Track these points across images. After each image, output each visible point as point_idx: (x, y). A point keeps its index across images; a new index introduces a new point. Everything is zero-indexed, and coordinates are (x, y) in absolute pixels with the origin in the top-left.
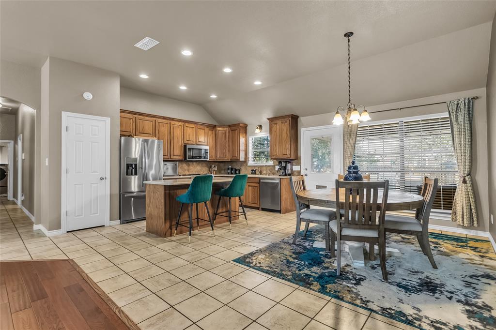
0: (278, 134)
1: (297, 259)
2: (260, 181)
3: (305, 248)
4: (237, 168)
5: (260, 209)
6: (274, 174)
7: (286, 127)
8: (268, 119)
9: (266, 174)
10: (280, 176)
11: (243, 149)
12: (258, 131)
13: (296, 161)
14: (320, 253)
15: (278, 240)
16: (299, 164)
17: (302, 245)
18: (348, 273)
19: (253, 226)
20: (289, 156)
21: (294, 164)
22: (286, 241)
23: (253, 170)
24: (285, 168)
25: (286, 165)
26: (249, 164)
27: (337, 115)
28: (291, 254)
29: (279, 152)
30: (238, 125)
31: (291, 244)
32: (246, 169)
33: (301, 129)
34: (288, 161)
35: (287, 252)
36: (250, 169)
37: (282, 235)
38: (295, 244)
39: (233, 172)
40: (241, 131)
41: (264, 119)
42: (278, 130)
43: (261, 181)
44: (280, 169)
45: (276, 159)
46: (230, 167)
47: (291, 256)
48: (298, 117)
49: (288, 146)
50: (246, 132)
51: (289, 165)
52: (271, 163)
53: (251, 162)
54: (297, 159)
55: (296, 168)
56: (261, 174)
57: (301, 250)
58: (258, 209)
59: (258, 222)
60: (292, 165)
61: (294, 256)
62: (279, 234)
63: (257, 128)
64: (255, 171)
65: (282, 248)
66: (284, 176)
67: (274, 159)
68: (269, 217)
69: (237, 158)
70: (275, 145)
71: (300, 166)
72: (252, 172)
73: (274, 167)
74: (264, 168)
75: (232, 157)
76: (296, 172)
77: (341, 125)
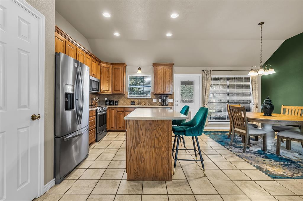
0: (162, 76)
8: (152, 64)
12: (139, 71)
21: (169, 97)
26: (128, 97)
30: (123, 64)
33: (175, 75)
39: (112, 103)
45: (160, 94)
46: (106, 99)
49: (170, 85)
50: (125, 72)
56: (140, 105)
69: (120, 92)
70: (160, 84)
71: (173, 99)
72: (132, 103)
73: (152, 99)
74: (143, 100)
75: (115, 91)
76: (170, 103)
77: (201, 75)
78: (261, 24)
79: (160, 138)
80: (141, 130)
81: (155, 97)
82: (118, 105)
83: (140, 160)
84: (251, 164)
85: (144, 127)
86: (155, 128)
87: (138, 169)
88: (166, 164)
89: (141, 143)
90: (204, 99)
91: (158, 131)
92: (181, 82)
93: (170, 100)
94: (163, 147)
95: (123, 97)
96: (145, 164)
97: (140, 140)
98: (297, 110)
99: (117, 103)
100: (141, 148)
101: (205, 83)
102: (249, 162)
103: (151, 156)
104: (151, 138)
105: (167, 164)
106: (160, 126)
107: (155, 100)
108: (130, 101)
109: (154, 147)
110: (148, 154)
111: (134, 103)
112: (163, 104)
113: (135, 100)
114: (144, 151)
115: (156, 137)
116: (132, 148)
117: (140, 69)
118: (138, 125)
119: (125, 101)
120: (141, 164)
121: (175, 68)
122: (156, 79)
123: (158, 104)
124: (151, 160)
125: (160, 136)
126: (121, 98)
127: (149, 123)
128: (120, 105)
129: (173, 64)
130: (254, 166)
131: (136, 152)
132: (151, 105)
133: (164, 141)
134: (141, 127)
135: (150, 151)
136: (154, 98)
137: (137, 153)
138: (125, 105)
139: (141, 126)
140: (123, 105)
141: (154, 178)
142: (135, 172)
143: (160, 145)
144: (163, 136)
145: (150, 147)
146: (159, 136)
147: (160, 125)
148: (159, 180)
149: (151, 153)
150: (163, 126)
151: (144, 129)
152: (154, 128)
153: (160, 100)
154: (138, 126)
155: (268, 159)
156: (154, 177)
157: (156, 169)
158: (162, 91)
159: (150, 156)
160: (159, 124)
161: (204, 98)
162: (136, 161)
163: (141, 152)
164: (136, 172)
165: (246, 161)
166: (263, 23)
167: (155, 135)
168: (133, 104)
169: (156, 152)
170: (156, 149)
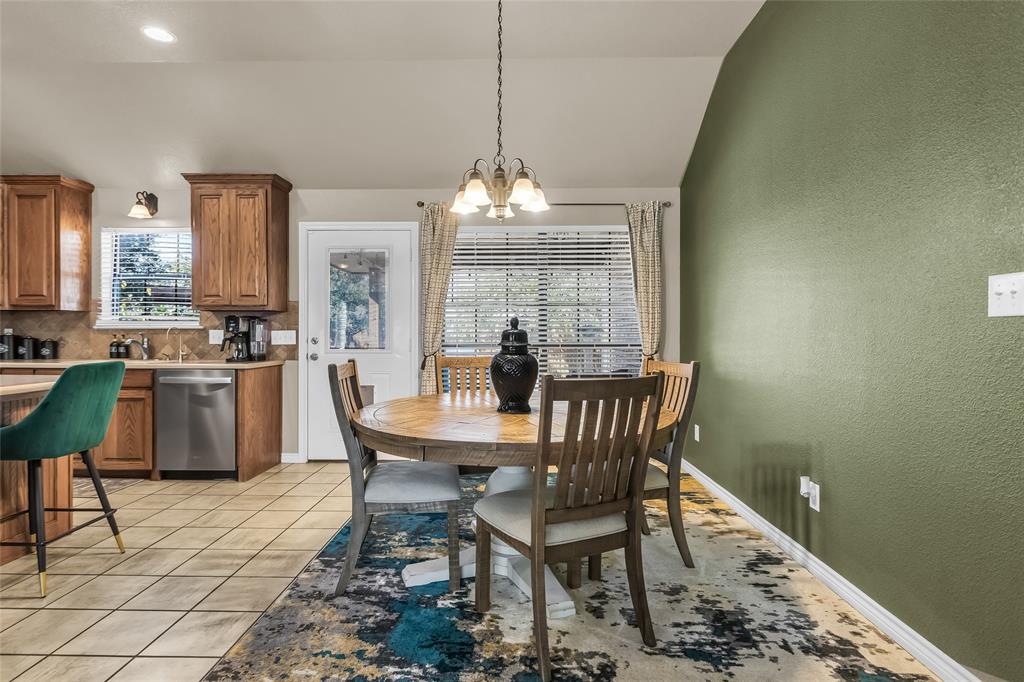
0: (225, 230)
1: (388, 662)
2: (154, 380)
3: (386, 602)
4: (44, 335)
5: (156, 474)
6: (202, 356)
7: (253, 209)
8: (187, 177)
9: (173, 357)
10: (228, 361)
11: (76, 270)
12: (140, 211)
13: (282, 316)
14: (440, 604)
15: (277, 593)
16: (292, 325)
17: (369, 593)
18: (561, 659)
19: (148, 553)
20: (262, 301)
21: (275, 324)
22: (306, 588)
23: (119, 345)
24: (247, 337)
25: (251, 328)
26: (99, 324)
27: (474, 182)
28: (356, 644)
29: (226, 288)
30: (53, 180)
31: (330, 598)
32: (88, 341)
33: (300, 223)
34: (258, 316)
35: (339, 642)
36: (108, 340)
37: (282, 563)
38: (346, 594)
39: (22, 350)
40: (63, 205)
41: (169, 175)
42: (224, 217)
43: (162, 379)
44: (231, 340)
45: (216, 310)
46: (9, 331)
47: (360, 654)
48: (290, 187)
49: (259, 270)
50: (86, 211)
51: (259, 328)
52: (190, 320)
53: (107, 317)
54: (285, 311)
55: (281, 337)
56: (151, 357)
57: (381, 614)
58: (146, 475)
59: (168, 532)
60: (270, 328)
61: (372, 650)
62: (267, 563)
63: (139, 203)
64: (127, 347)
65: (310, 626)
66: (243, 360)
67: (208, 308)
68: (199, 503)
70: (214, 264)
71: (294, 332)
72: (114, 350)
73: (204, 335)
74: (167, 337)
75: (22, 296)
76: (280, 349)
77: (415, 227)
81: (217, 323)
82: (54, 357)
92: (332, 255)
99: (45, 351)
107: (216, 337)
108: (104, 342)
111: (121, 350)
121: (302, 194)
128: (68, 358)
140: (80, 358)
158: (227, 296)
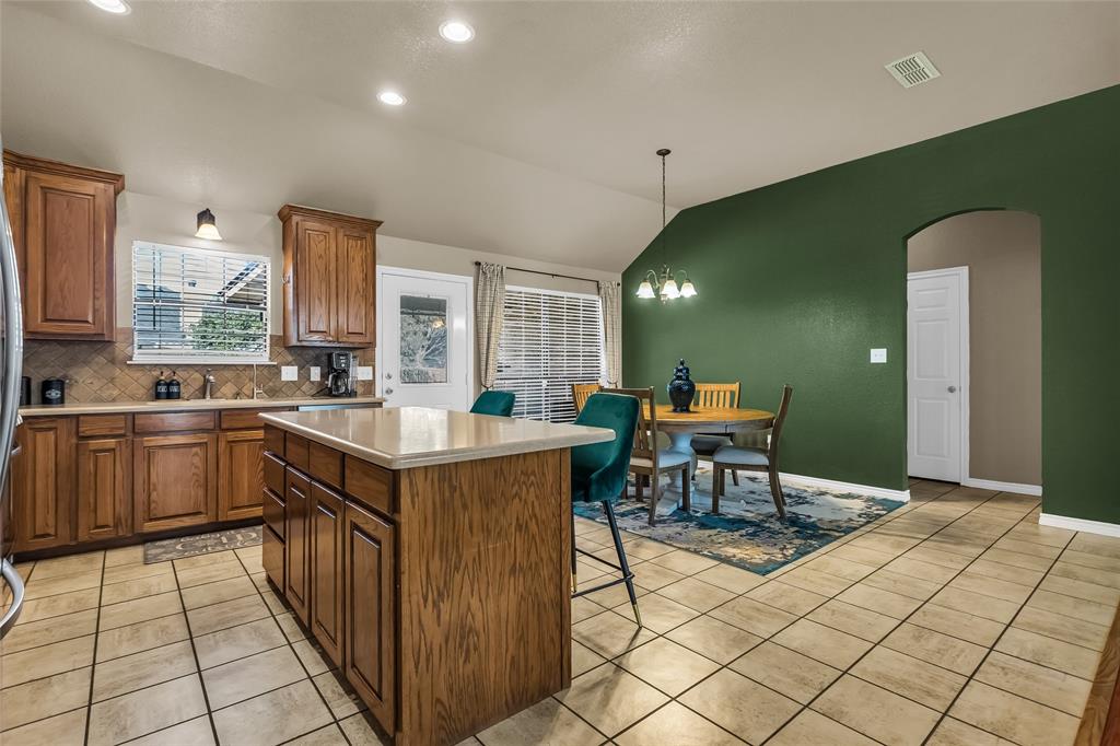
4: (52, 374)
7: (361, 251)
16: (369, 361)
20: (368, 339)
23: (168, 383)
26: (136, 358)
29: (334, 325)
33: (377, 267)
49: (366, 309)
69: (89, 329)
70: (320, 300)
71: (371, 368)
72: (163, 389)
73: (275, 371)
74: (228, 374)
75: (47, 320)
76: (358, 385)
77: (470, 280)
78: (664, 153)
79: (533, 527)
80: (465, 507)
81: (290, 358)
82: (61, 401)
83: (461, 646)
84: (696, 552)
85: (476, 491)
86: (516, 487)
87: (451, 691)
88: (554, 627)
89: (463, 564)
90: (483, 368)
91: (526, 502)
92: (402, 298)
93: (361, 373)
94: (542, 560)
95: (101, 359)
96: (480, 656)
97: (460, 557)
98: (722, 394)
99: (54, 394)
100: (467, 589)
101: (488, 309)
102: (687, 550)
103: (504, 615)
104: (503, 533)
105: (557, 625)
106: (532, 478)
107: (290, 373)
108: (147, 380)
109: (513, 570)
110: (491, 607)
111: (175, 389)
112: (338, 388)
113: (180, 376)
114: (475, 602)
115: (519, 527)
116: (426, 601)
117: (205, 216)
118: (451, 486)
119: (112, 380)
120: (465, 662)
121: (381, 240)
122: (301, 277)
123: (304, 388)
124: (504, 629)
125: (534, 520)
126: (86, 363)
127: (496, 472)
128: (78, 401)
129: (379, 223)
130: (706, 556)
131: (445, 617)
132: (273, 393)
133: (546, 535)
134: (462, 495)
135: (501, 590)
136: (288, 364)
137: (447, 617)
138: (113, 401)
139: (466, 488)
140: (99, 400)
141: (514, 701)
142: (439, 713)
143: (533, 557)
144: (544, 517)
145: (501, 574)
146: (531, 519)
147: (533, 473)
148: (532, 701)
149: (503, 597)
150: (544, 474)
151: (476, 498)
152: (514, 491)
153: (315, 373)
154: (453, 489)
155: (711, 528)
156: (513, 697)
157: (522, 664)
158: (332, 333)
159: (498, 616)
160: (529, 472)
161: (483, 363)
162: (443, 660)
163: (466, 609)
164: (443, 713)
165: (680, 548)
166: (668, 152)
167: (518, 519)
168: (169, 396)
169: (521, 589)
170: (521, 579)
